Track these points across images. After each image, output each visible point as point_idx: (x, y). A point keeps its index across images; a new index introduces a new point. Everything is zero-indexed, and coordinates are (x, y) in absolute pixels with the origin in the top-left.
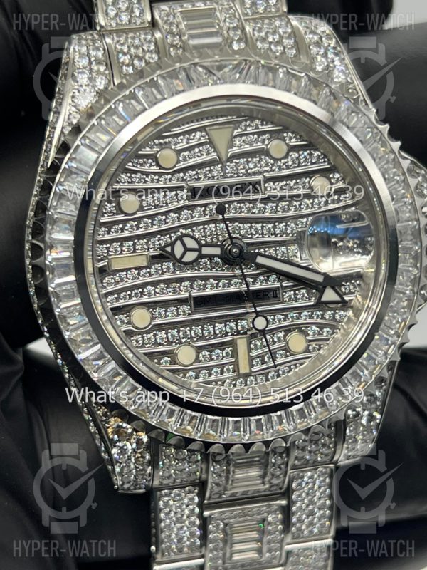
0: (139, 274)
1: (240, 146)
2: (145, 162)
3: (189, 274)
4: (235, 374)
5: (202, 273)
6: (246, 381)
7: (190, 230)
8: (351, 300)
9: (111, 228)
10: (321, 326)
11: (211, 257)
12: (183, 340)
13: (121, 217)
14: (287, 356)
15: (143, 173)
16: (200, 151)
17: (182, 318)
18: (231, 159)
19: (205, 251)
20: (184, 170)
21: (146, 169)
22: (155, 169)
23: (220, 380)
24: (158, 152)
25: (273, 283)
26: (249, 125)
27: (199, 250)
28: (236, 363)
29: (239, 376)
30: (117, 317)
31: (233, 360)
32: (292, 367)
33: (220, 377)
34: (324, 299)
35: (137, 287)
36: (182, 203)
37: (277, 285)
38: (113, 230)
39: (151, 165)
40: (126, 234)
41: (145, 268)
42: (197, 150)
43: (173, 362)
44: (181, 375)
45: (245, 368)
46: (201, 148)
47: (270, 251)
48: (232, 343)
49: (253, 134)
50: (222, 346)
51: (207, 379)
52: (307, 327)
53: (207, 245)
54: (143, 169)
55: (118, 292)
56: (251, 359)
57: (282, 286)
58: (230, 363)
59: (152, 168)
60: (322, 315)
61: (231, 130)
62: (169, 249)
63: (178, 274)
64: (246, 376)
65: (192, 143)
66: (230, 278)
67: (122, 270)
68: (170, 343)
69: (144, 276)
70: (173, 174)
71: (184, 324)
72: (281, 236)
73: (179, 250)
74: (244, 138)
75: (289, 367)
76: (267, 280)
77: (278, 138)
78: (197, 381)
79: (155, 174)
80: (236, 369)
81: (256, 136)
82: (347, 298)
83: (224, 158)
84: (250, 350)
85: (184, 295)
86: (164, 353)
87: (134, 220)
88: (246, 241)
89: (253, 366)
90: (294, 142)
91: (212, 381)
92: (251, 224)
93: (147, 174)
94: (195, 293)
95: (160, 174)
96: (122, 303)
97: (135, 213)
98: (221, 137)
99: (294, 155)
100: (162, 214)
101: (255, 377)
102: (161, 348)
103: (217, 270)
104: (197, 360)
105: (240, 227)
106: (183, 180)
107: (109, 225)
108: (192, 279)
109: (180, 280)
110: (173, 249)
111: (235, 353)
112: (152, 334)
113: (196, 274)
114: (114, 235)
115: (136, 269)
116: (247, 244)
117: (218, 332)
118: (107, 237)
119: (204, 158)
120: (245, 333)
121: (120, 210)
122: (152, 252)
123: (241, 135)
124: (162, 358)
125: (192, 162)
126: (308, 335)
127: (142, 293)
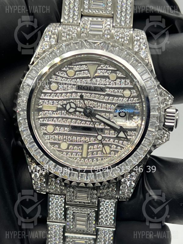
0: (53, 113)
1: (99, 73)
2: (63, 73)
3: (71, 116)
4: (81, 157)
5: (76, 117)
6: (85, 160)
7: (74, 101)
8: (131, 139)
9: (46, 94)
10: (117, 146)
11: (80, 112)
12: (64, 140)
13: (50, 91)
14: (102, 154)
15: (61, 77)
16: (84, 73)
17: (65, 132)
18: (95, 78)
19: (78, 109)
20: (76, 78)
21: (63, 75)
22: (66, 76)
23: (75, 158)
24: (68, 70)
25: (101, 126)
26: (104, 66)
27: (75, 109)
28: (82, 153)
29: (82, 158)
30: (42, 127)
31: (81, 151)
32: (103, 158)
33: (75, 156)
34: (119, 136)
35: (51, 117)
36: (74, 90)
37: (103, 127)
38: (46, 95)
39: (65, 74)
40: (51, 98)
41: (55, 111)
42: (83, 72)
43: (59, 147)
44: (61, 153)
45: (85, 155)
46: (84, 72)
47: (103, 114)
48: (82, 145)
49: (105, 70)
50: (78, 145)
51: (70, 156)
52: (111, 145)
53: (79, 107)
54: (61, 75)
55: (44, 118)
56: (88, 152)
57: (105, 128)
58: (80, 152)
59: (65, 75)
60: (118, 142)
61: (97, 67)
62: (64, 106)
63: (67, 116)
64: (85, 158)
65: (81, 69)
66: (86, 121)
67: (47, 111)
68: (59, 140)
69: (54, 114)
70: (72, 79)
71: (66, 134)
72: (108, 109)
73: (68, 107)
74: (101, 71)
75: (102, 158)
76: (100, 125)
77: (114, 73)
78: (66, 156)
79: (65, 78)
80: (82, 155)
81: (106, 71)
82: (128, 137)
83: (92, 77)
84: (88, 149)
85: (67, 124)
86: (56, 144)
87: (55, 93)
88: (94, 108)
89: (88, 155)
90: (120, 75)
91: (72, 157)
92: (98, 103)
93: (63, 77)
94: (72, 124)
95: (67, 78)
96: (44, 122)
97: (56, 91)
98: (92, 69)
99: (119, 80)
100: (65, 93)
101: (88, 159)
102: (56, 142)
103: (82, 117)
104: (68, 148)
105: (93, 103)
106: (76, 82)
107: (45, 93)
108: (72, 119)
109: (68, 118)
110: (66, 106)
111: (82, 149)
112: (53, 136)
113: (74, 117)
114: (46, 97)
115: (52, 111)
116: (94, 110)
117: (77, 140)
118: (44, 98)
119: (85, 75)
120: (88, 142)
121: (50, 89)
122: (59, 106)
123: (100, 69)
124: (55, 145)
125: (80, 76)
126: (111, 148)
127: (52, 120)
